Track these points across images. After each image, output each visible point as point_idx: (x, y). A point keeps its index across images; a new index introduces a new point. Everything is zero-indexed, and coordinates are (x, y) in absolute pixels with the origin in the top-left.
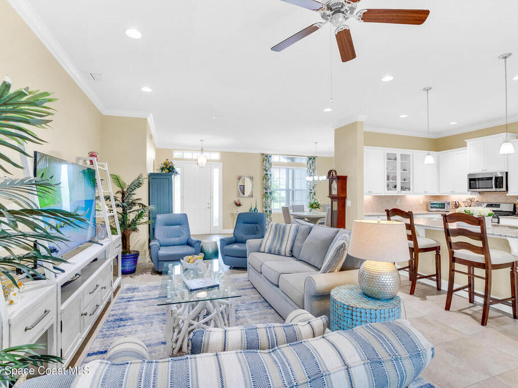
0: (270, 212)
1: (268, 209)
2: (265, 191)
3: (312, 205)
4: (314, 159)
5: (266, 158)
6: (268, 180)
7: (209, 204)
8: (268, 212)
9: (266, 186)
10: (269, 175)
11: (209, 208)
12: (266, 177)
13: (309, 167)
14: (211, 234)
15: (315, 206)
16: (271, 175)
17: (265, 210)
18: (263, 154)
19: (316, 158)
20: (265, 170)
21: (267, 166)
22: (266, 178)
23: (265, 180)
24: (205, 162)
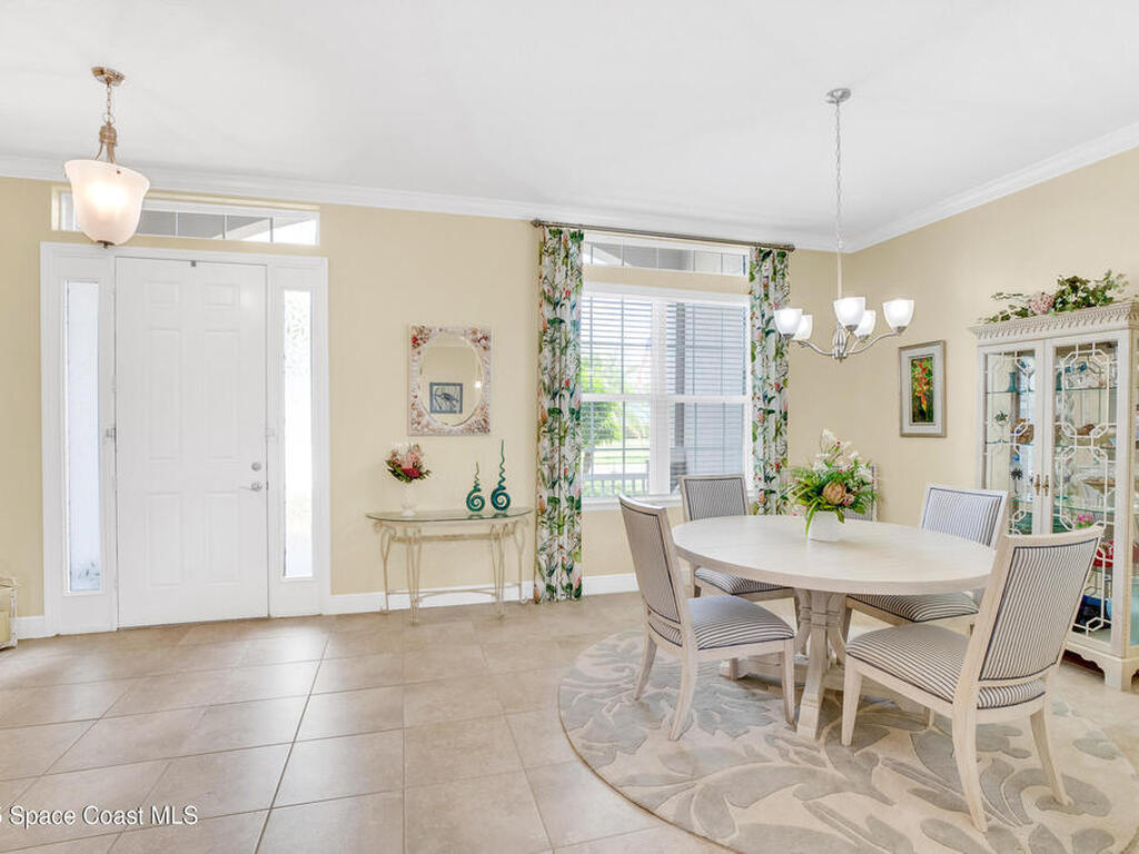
0: (576, 504)
1: (563, 492)
2: (547, 403)
3: (819, 490)
4: (784, 255)
5: (552, 243)
6: (563, 350)
7: (255, 467)
8: (564, 503)
9: (553, 379)
10: (567, 326)
11: (256, 488)
12: (554, 334)
13: (759, 291)
14: (265, 622)
15: (833, 493)
16: (576, 324)
17: (546, 494)
18: (538, 224)
19: (790, 254)
20: (549, 300)
21: (559, 278)
22: (552, 341)
23: (547, 351)
24: (134, 220)
